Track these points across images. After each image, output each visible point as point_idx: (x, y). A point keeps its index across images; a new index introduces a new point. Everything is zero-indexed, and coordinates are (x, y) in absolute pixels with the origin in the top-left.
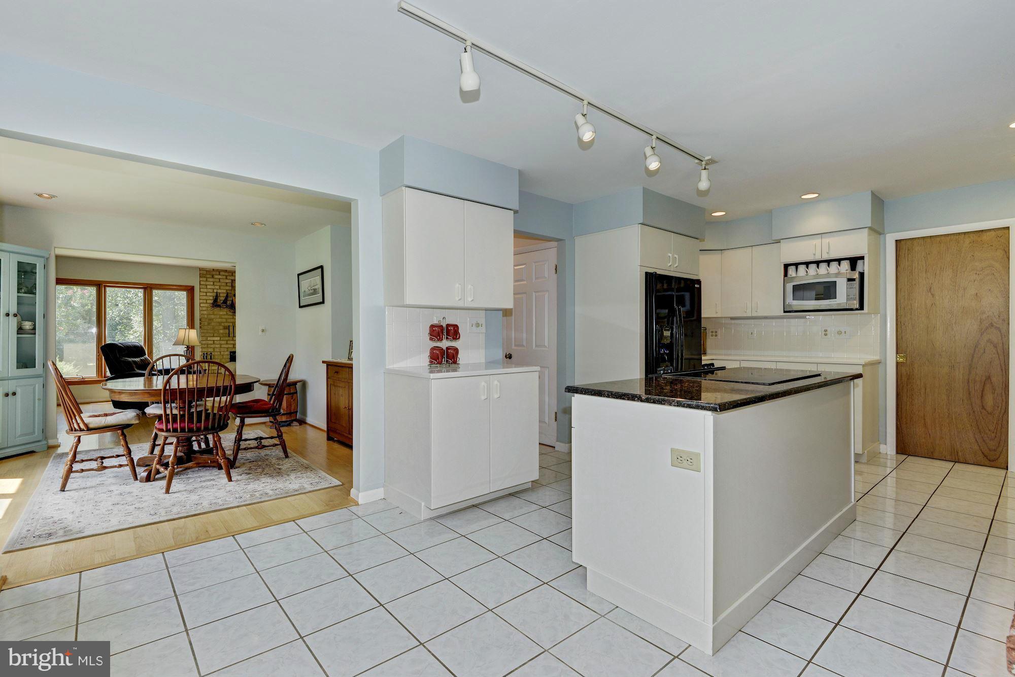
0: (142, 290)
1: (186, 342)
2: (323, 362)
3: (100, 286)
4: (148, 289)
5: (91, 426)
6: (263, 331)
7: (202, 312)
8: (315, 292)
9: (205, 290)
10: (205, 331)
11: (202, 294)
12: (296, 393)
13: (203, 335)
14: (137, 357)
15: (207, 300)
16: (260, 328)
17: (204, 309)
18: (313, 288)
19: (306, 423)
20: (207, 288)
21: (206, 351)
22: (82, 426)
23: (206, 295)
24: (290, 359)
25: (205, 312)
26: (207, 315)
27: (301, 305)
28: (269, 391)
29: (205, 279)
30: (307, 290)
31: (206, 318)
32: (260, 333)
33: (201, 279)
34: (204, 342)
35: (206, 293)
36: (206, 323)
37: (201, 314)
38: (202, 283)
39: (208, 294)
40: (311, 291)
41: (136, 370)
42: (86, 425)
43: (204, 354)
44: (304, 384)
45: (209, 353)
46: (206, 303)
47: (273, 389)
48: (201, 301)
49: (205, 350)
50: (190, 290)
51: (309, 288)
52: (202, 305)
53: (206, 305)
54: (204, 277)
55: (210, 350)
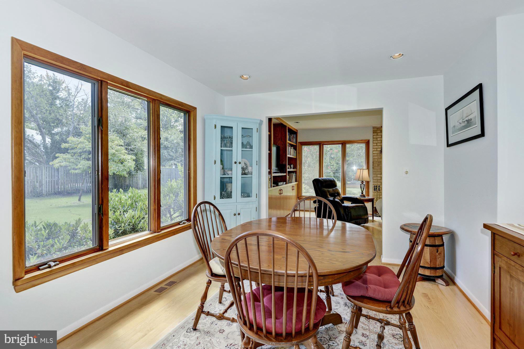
0: (340, 145)
1: (361, 179)
2: (486, 226)
3: (320, 144)
4: (344, 144)
6: (406, 172)
7: (374, 157)
8: (469, 123)
10: (376, 170)
11: (374, 144)
12: (443, 245)
13: (374, 173)
14: (330, 188)
15: (377, 148)
16: (405, 170)
17: (375, 155)
18: (467, 119)
19: (454, 283)
20: (377, 140)
21: (376, 184)
23: (377, 145)
25: (376, 157)
26: (377, 159)
27: (450, 143)
28: (411, 237)
30: (457, 124)
31: (376, 161)
32: (404, 174)
33: (374, 134)
34: (375, 178)
35: (377, 143)
36: (377, 165)
37: (373, 159)
38: (374, 137)
40: (463, 124)
41: (329, 196)
43: (374, 186)
44: (452, 235)
45: (378, 186)
46: (377, 151)
47: (414, 236)
48: (374, 150)
50: (367, 143)
51: (461, 121)
52: (374, 152)
54: (376, 133)
55: (378, 184)
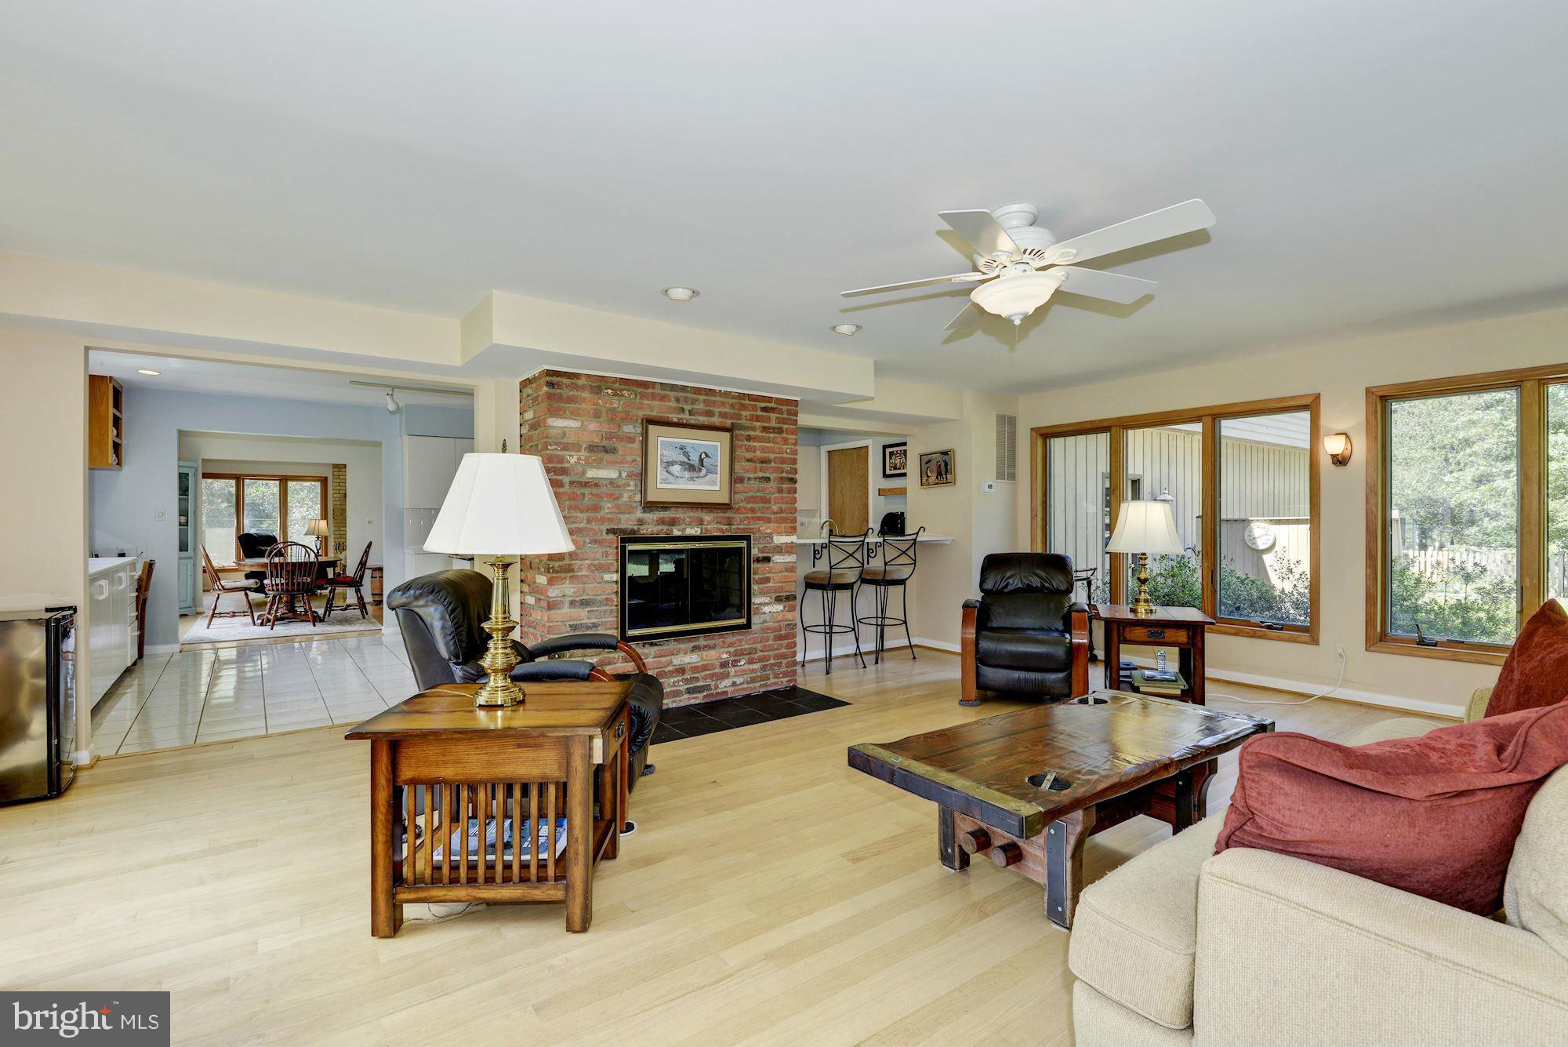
0: (277, 482)
1: (316, 532)
3: (239, 479)
4: (284, 480)
5: (226, 587)
6: (369, 522)
7: (335, 503)
9: (338, 481)
10: (338, 522)
11: (335, 484)
13: (335, 525)
16: (367, 520)
17: (337, 500)
22: (220, 587)
23: (339, 485)
24: (370, 544)
25: (338, 503)
26: (340, 505)
29: (337, 470)
31: (338, 509)
32: (367, 524)
33: (334, 470)
34: (337, 533)
35: (338, 483)
36: (339, 514)
37: (334, 505)
38: (335, 473)
39: (341, 484)
42: (223, 587)
43: (336, 544)
45: (341, 543)
46: (339, 493)
48: (334, 492)
49: (337, 540)
50: (324, 481)
52: (335, 495)
53: (339, 495)
55: (342, 541)
